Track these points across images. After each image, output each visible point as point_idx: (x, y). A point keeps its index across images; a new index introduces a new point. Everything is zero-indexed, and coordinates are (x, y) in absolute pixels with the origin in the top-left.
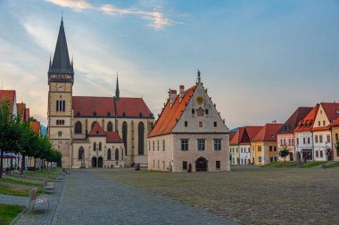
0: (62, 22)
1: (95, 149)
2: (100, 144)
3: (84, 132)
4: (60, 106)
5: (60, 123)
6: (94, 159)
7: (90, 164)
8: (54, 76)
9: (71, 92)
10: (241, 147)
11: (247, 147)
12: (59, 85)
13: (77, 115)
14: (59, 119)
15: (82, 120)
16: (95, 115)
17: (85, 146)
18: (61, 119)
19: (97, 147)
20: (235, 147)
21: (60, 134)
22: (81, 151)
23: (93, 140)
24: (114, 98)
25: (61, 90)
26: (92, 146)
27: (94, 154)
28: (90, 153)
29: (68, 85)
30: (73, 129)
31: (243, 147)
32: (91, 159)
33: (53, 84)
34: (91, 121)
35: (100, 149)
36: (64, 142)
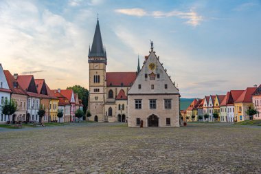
0: (98, 21)
1: (119, 109)
2: (123, 105)
3: (114, 97)
4: (97, 79)
5: (97, 90)
6: (119, 115)
7: (117, 119)
8: (92, 59)
9: (104, 70)
10: (228, 107)
11: (232, 107)
12: (96, 64)
13: (109, 85)
14: (96, 88)
15: (113, 89)
16: (122, 85)
17: (113, 107)
18: (97, 88)
19: (121, 107)
20: (224, 108)
21: (96, 98)
22: (110, 110)
23: (118, 102)
24: (136, 73)
25: (97, 68)
27: (119, 112)
28: (116, 112)
29: (102, 64)
30: (105, 95)
31: (229, 107)
32: (117, 115)
33: (92, 64)
34: (119, 89)
35: (123, 109)
36: (99, 104)
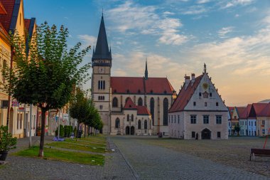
1: (128, 120)
2: (132, 116)
3: (119, 106)
4: (102, 85)
5: (101, 98)
6: (128, 128)
7: (125, 132)
8: (96, 62)
9: (110, 74)
10: (249, 120)
11: (254, 121)
12: (100, 68)
13: (114, 92)
15: (118, 96)
16: (128, 93)
17: (121, 117)
18: (102, 95)
19: (130, 118)
20: (245, 121)
21: (101, 107)
22: (118, 121)
23: (126, 112)
24: (144, 78)
26: (126, 118)
27: (127, 123)
28: (124, 123)
29: (107, 68)
30: (111, 103)
31: (251, 120)
32: (125, 128)
33: (96, 68)
34: (125, 97)
35: (132, 120)
36: (104, 113)
